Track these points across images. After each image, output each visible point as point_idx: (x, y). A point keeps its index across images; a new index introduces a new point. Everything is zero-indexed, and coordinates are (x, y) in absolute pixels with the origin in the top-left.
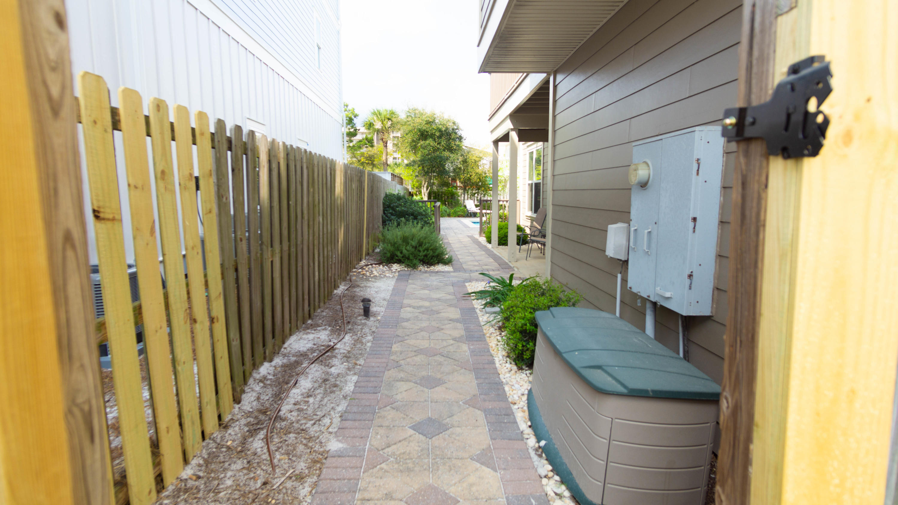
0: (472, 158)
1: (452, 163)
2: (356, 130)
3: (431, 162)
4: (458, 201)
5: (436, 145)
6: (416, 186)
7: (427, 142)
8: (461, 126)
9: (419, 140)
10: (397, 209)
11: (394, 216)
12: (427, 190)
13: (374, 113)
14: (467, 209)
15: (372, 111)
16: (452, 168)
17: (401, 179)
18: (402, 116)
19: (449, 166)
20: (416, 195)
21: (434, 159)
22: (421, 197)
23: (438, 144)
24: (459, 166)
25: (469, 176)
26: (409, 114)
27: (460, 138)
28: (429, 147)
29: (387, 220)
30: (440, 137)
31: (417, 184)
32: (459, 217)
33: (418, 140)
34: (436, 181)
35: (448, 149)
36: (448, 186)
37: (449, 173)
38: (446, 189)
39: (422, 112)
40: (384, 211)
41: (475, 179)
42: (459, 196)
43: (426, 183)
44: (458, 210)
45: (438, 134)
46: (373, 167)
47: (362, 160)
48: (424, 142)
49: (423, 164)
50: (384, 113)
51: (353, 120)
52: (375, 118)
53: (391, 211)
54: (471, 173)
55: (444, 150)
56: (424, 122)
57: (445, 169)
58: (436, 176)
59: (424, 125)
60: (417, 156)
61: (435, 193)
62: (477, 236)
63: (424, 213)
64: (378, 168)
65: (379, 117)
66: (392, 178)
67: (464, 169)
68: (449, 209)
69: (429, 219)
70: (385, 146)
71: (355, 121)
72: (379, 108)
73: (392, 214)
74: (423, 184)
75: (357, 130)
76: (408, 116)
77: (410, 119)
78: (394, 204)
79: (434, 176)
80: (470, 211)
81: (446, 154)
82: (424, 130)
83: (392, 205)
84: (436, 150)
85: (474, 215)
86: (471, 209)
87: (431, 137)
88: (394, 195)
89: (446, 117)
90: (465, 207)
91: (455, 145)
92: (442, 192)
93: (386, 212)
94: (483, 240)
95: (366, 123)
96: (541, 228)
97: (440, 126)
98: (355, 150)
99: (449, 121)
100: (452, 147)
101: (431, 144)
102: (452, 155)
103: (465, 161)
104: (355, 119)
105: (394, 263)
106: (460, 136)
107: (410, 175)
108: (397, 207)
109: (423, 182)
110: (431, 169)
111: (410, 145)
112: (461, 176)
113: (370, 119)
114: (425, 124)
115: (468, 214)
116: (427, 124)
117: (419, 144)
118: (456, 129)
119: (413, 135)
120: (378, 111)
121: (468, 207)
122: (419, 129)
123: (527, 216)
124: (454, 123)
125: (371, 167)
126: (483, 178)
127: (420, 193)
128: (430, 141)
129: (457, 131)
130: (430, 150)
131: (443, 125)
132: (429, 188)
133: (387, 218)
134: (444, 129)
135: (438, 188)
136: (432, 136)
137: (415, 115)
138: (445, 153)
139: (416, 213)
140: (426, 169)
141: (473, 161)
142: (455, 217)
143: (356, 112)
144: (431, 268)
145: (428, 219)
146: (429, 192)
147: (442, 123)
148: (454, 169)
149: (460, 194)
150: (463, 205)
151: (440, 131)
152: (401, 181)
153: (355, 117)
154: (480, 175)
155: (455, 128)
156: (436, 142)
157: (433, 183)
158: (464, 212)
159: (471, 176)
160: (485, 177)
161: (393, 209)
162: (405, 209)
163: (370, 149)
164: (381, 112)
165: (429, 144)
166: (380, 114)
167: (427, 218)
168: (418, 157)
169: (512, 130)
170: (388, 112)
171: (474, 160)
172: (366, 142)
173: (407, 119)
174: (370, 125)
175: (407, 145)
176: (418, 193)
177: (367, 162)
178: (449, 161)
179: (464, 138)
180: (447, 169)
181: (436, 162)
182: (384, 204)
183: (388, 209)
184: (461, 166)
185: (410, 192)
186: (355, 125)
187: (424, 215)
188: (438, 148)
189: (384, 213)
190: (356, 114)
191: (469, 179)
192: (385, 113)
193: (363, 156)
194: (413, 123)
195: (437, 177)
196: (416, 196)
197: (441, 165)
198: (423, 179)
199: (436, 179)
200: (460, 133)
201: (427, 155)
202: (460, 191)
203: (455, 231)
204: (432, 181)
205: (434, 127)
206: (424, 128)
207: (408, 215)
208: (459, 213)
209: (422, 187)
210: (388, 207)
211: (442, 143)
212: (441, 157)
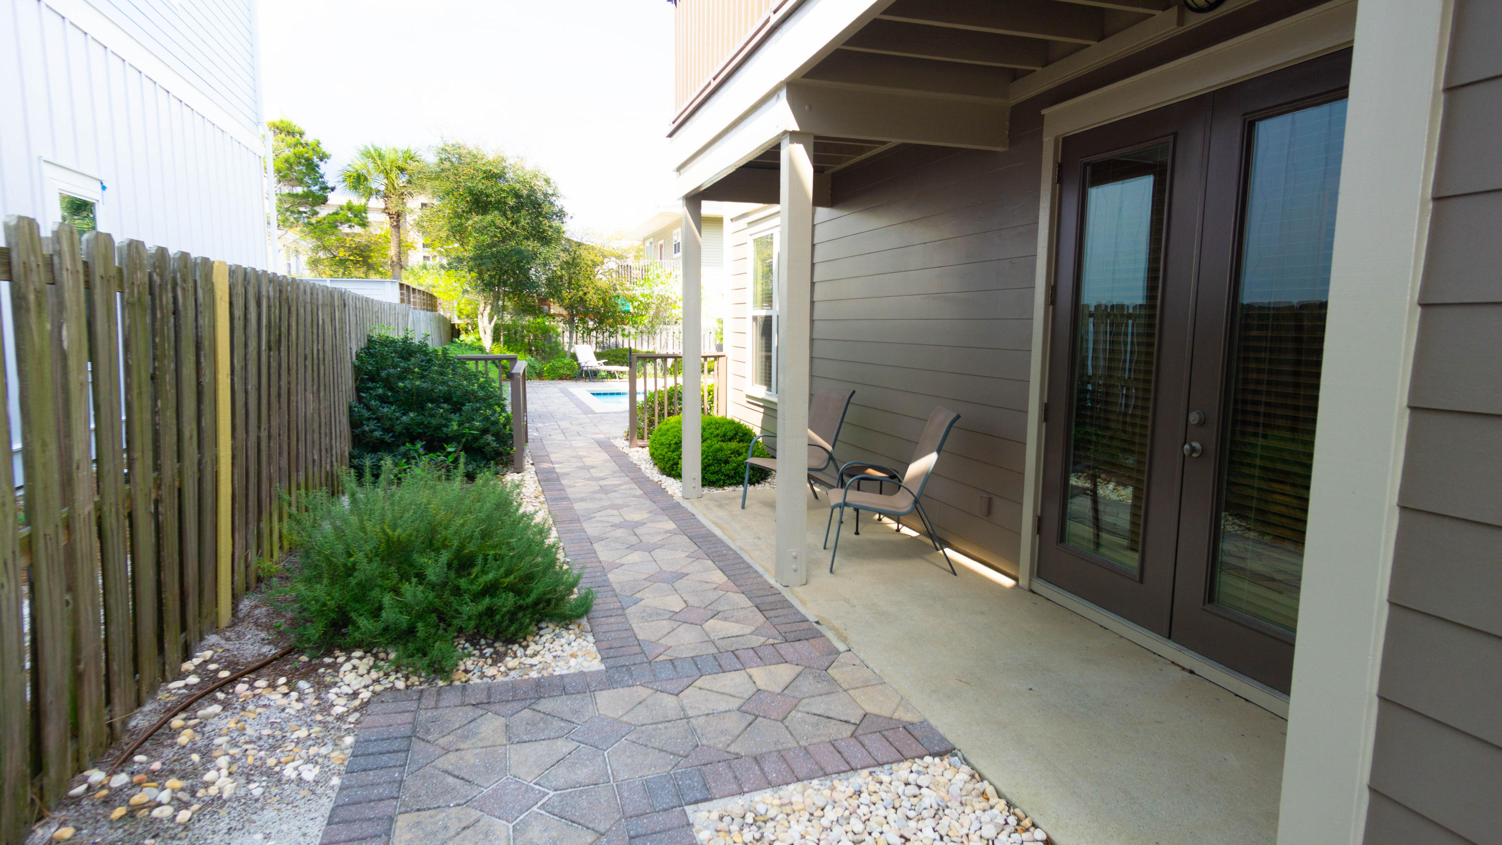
0: (587, 257)
1: (545, 265)
2: (324, 188)
3: (498, 262)
4: (557, 344)
5: (508, 225)
6: (465, 312)
7: (489, 218)
8: (561, 190)
9: (470, 211)
10: (401, 384)
11: (392, 404)
12: (490, 322)
13: (367, 155)
14: (579, 364)
15: (362, 148)
16: (544, 277)
17: (432, 297)
18: (431, 159)
19: (536, 273)
20: (467, 331)
21: (506, 256)
22: (477, 336)
23: (512, 224)
24: (559, 273)
25: (581, 293)
26: (443, 156)
27: (561, 214)
28: (493, 229)
29: (369, 419)
30: (516, 209)
31: (469, 308)
32: (561, 379)
33: (467, 213)
34: (509, 304)
35: (534, 236)
36: (536, 314)
37: (538, 286)
38: (531, 319)
39: (475, 152)
40: (358, 390)
41: (593, 299)
42: (558, 335)
43: (489, 308)
44: (560, 364)
45: (511, 202)
46: (368, 269)
47: (341, 254)
48: (480, 217)
49: (480, 265)
50: (390, 156)
51: (317, 166)
52: (371, 166)
53: (380, 391)
54: (585, 289)
55: (527, 239)
56: (481, 175)
57: (528, 278)
58: (509, 292)
59: (480, 181)
60: (466, 247)
61: (507, 328)
62: (622, 444)
63: (481, 394)
64: (378, 272)
65: (379, 162)
66: (402, 294)
67: (570, 278)
68: (539, 362)
69: (498, 409)
70: (394, 227)
71: (323, 168)
72: (378, 145)
73: (383, 400)
74: (481, 309)
75: (327, 188)
76: (441, 159)
77: (447, 165)
78: (392, 371)
79: (506, 294)
80: (585, 369)
81: (531, 245)
82: (481, 192)
83: (384, 374)
84: (508, 236)
85: (592, 375)
86: (589, 364)
87: (497, 209)
88: (393, 342)
89: (529, 166)
90: (574, 357)
91: (550, 227)
92: (523, 327)
93: (363, 395)
94: (640, 455)
95: (349, 174)
96: (833, 447)
97: (518, 186)
98: (324, 232)
99: (536, 176)
100: (544, 231)
101: (498, 222)
102: (544, 250)
103: (572, 264)
104: (322, 164)
105: (348, 650)
106: (561, 211)
107: (452, 288)
108: (401, 378)
109: (482, 305)
110: (497, 277)
111: (450, 222)
112: (565, 294)
113: (357, 167)
114: (483, 178)
115: (581, 374)
116: (487, 178)
117: (470, 222)
118: (553, 195)
119: (456, 202)
120: (375, 150)
121: (581, 360)
122: (469, 188)
123: (748, 396)
124: (547, 181)
125: (364, 269)
126: (610, 299)
127: (475, 327)
128: (494, 216)
129: (554, 198)
130: (496, 236)
131: (523, 183)
132: (495, 318)
133: (366, 414)
134: (525, 192)
135: (514, 318)
136: (500, 205)
137: (460, 158)
138: (529, 243)
139: (458, 393)
140: (486, 277)
141: (589, 263)
142: (553, 379)
143: (325, 148)
144: (510, 662)
145: (495, 411)
146: (496, 325)
147: (521, 179)
148: (548, 279)
149: (560, 330)
150: (569, 355)
151: (517, 195)
152: (430, 302)
153: (321, 160)
154: (604, 293)
155: (550, 192)
156: (508, 219)
157: (504, 306)
158: (572, 368)
159: (585, 294)
160: (615, 297)
161: (388, 384)
162: (425, 385)
163: (357, 229)
164: (382, 152)
165: (493, 222)
166: (381, 156)
167: (490, 406)
168: (469, 252)
169: (794, 136)
170: (400, 154)
171: (592, 261)
172: (350, 215)
173: (442, 166)
174: (358, 181)
175: (443, 223)
176: (470, 328)
177: (352, 258)
178: (538, 262)
179: (570, 215)
180: (534, 277)
181: (508, 262)
182: (357, 370)
183: (370, 385)
184: (564, 272)
185: (453, 325)
186: (322, 177)
187: (484, 400)
188: (514, 234)
189: (360, 399)
190: (323, 153)
191: (582, 300)
192: (392, 156)
193: (343, 247)
194: (456, 175)
195: (511, 295)
196: (466, 333)
197: (520, 268)
198: (481, 299)
199: (510, 299)
200: (559, 203)
201: (490, 246)
202: (561, 327)
203: (564, 424)
204: (500, 303)
205: (502, 185)
206: (480, 186)
207: (432, 401)
208: (562, 371)
209: (480, 316)
210: (372, 380)
211: (523, 223)
212: (519, 252)
